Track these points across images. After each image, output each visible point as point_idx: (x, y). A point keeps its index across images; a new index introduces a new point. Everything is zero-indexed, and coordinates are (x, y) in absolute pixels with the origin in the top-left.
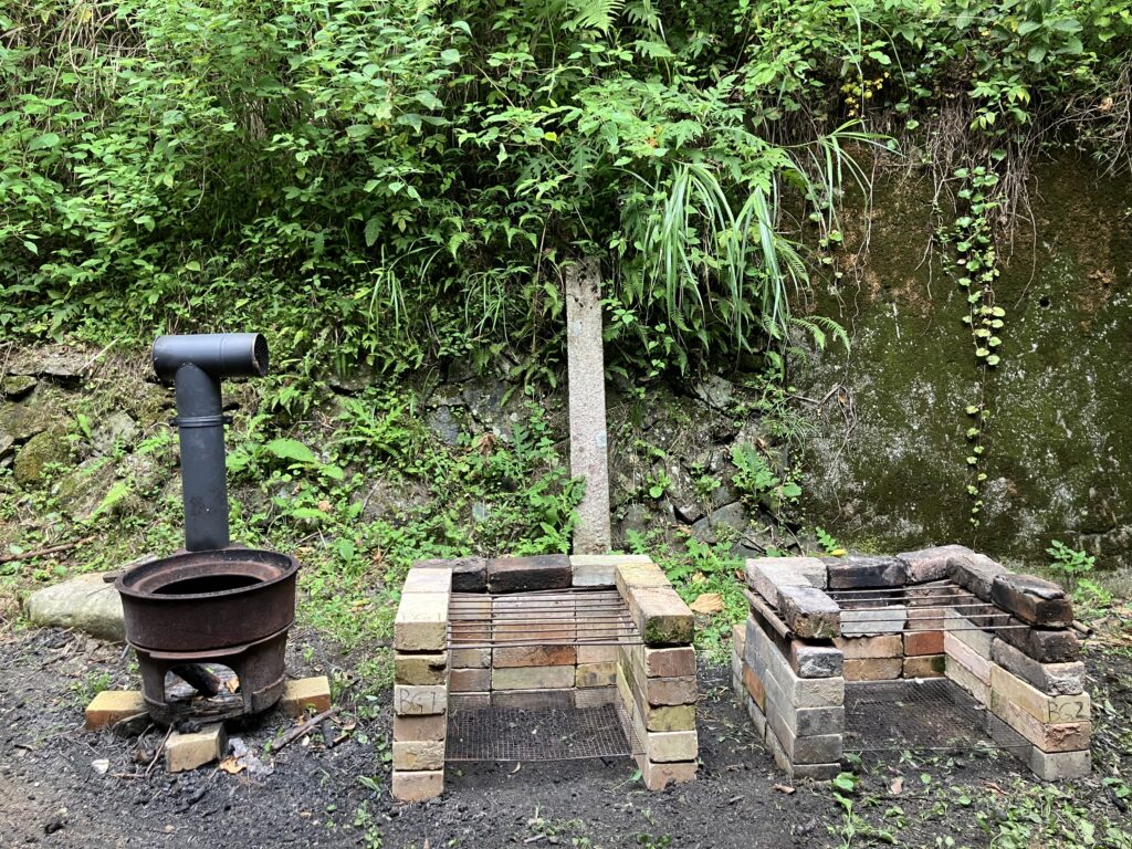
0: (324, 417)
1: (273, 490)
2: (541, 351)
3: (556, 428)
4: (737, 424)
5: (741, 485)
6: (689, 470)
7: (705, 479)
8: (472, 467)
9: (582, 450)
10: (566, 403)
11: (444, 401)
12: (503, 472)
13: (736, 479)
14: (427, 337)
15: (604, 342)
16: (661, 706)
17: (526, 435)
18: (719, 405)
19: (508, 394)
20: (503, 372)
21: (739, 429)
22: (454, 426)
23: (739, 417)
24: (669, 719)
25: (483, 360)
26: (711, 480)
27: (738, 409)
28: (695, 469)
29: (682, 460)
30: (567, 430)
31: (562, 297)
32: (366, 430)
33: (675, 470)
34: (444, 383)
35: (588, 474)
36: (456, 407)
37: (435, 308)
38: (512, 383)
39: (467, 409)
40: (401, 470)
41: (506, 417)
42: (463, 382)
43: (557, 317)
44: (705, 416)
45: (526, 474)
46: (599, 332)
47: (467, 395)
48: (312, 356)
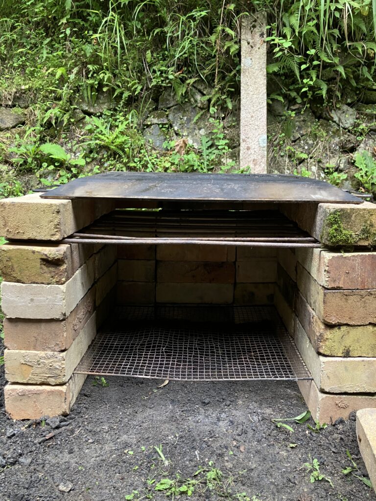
0: (78, 130)
1: (44, 176)
2: (222, 84)
3: (231, 139)
4: (359, 138)
5: (361, 179)
6: (323, 169)
7: (336, 174)
8: (173, 164)
9: (248, 148)
10: (238, 121)
11: (155, 121)
12: (193, 166)
13: (358, 175)
14: (145, 75)
15: (268, 73)
16: (339, 325)
17: (210, 143)
18: (347, 126)
19: (199, 115)
20: (196, 101)
21: (360, 142)
22: (163, 138)
23: (361, 134)
24: (348, 342)
25: (182, 90)
26: (340, 175)
27: (361, 127)
28: (328, 168)
29: (319, 162)
30: (239, 141)
31: (239, 42)
32: (103, 137)
33: (314, 169)
34: (156, 109)
35: (252, 166)
36: (163, 124)
37: (149, 52)
38: (202, 109)
39: (171, 126)
40: (125, 164)
41: (197, 132)
42: (169, 108)
43: (235, 56)
44: (336, 133)
45: (209, 170)
46: (264, 65)
47: (171, 117)
48: (68, 87)
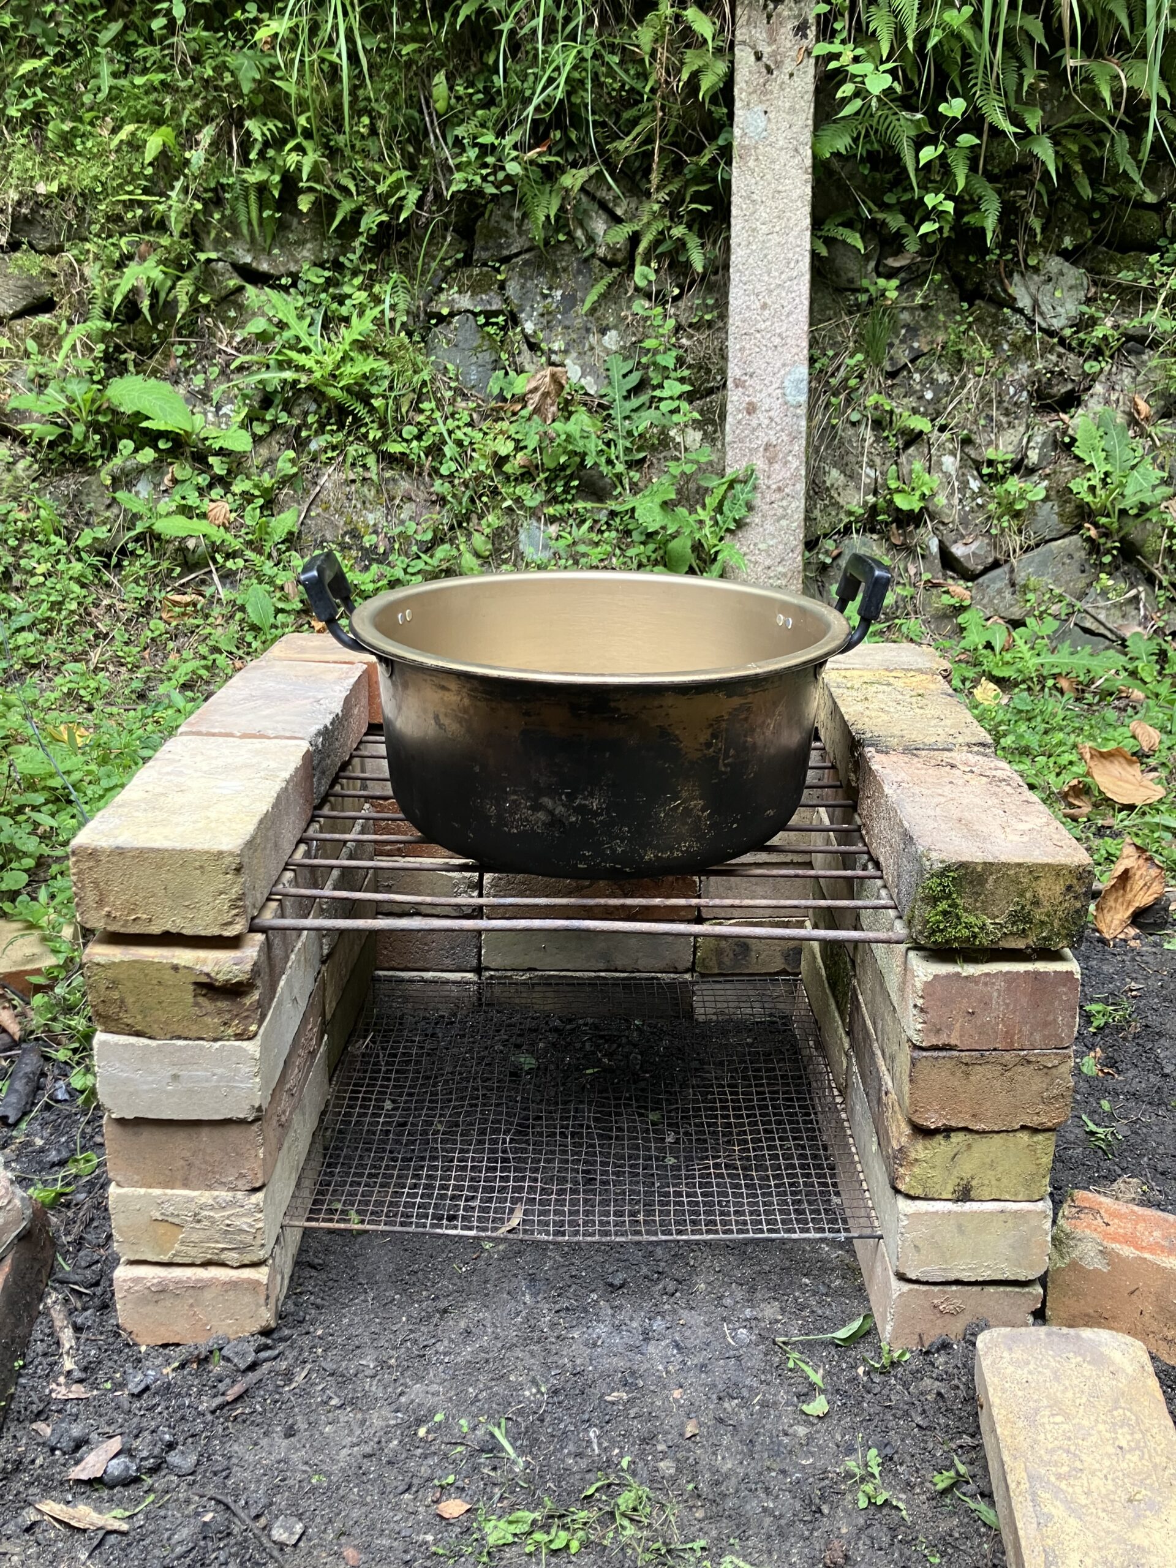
0: (224, 331)
1: (123, 480)
2: (673, 187)
3: (702, 367)
4: (1092, 367)
5: (1089, 498)
6: (978, 465)
7: (1014, 484)
8: (518, 448)
9: (751, 409)
10: (722, 305)
11: (465, 302)
12: (583, 456)
13: (1079, 486)
14: (428, 153)
15: (815, 157)
16: (947, 1131)
17: (634, 379)
18: (1057, 324)
19: (600, 288)
20: (591, 239)
21: (1094, 378)
22: (488, 357)
23: (1097, 353)
24: (967, 1168)
25: (546, 208)
26: (1027, 485)
27: (1099, 332)
28: (991, 463)
29: (967, 441)
30: (723, 371)
31: (726, 51)
32: (301, 359)
33: (950, 463)
34: (467, 262)
35: (760, 464)
36: (489, 314)
37: (440, 78)
38: (609, 264)
39: (514, 319)
40: (375, 445)
41: (593, 339)
42: (506, 260)
43: (714, 100)
44: (1023, 348)
45: (630, 465)
46: (807, 136)
47: (513, 289)
48: (185, 190)
